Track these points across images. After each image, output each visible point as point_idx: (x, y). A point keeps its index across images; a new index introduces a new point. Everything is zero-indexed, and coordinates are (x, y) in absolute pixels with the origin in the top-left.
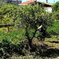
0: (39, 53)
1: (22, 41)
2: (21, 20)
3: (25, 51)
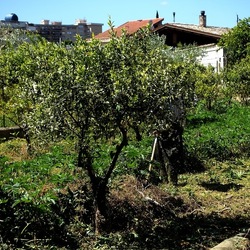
0: (136, 236)
1: (69, 190)
2: (53, 101)
3: (78, 230)
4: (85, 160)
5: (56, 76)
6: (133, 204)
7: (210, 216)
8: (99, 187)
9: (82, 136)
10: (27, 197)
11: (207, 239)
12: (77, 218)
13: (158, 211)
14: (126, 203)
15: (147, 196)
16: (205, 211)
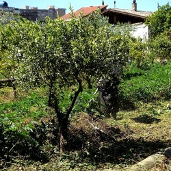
0: (88, 153)
1: (42, 123)
2: (31, 61)
3: (48, 149)
4: (53, 102)
5: (34, 44)
6: (86, 132)
7: (139, 141)
8: (63, 120)
9: (51, 85)
10: (13, 127)
11: (136, 156)
12: (47, 141)
13: (103, 137)
14: (81, 131)
15: (95, 126)
16: (136, 137)
